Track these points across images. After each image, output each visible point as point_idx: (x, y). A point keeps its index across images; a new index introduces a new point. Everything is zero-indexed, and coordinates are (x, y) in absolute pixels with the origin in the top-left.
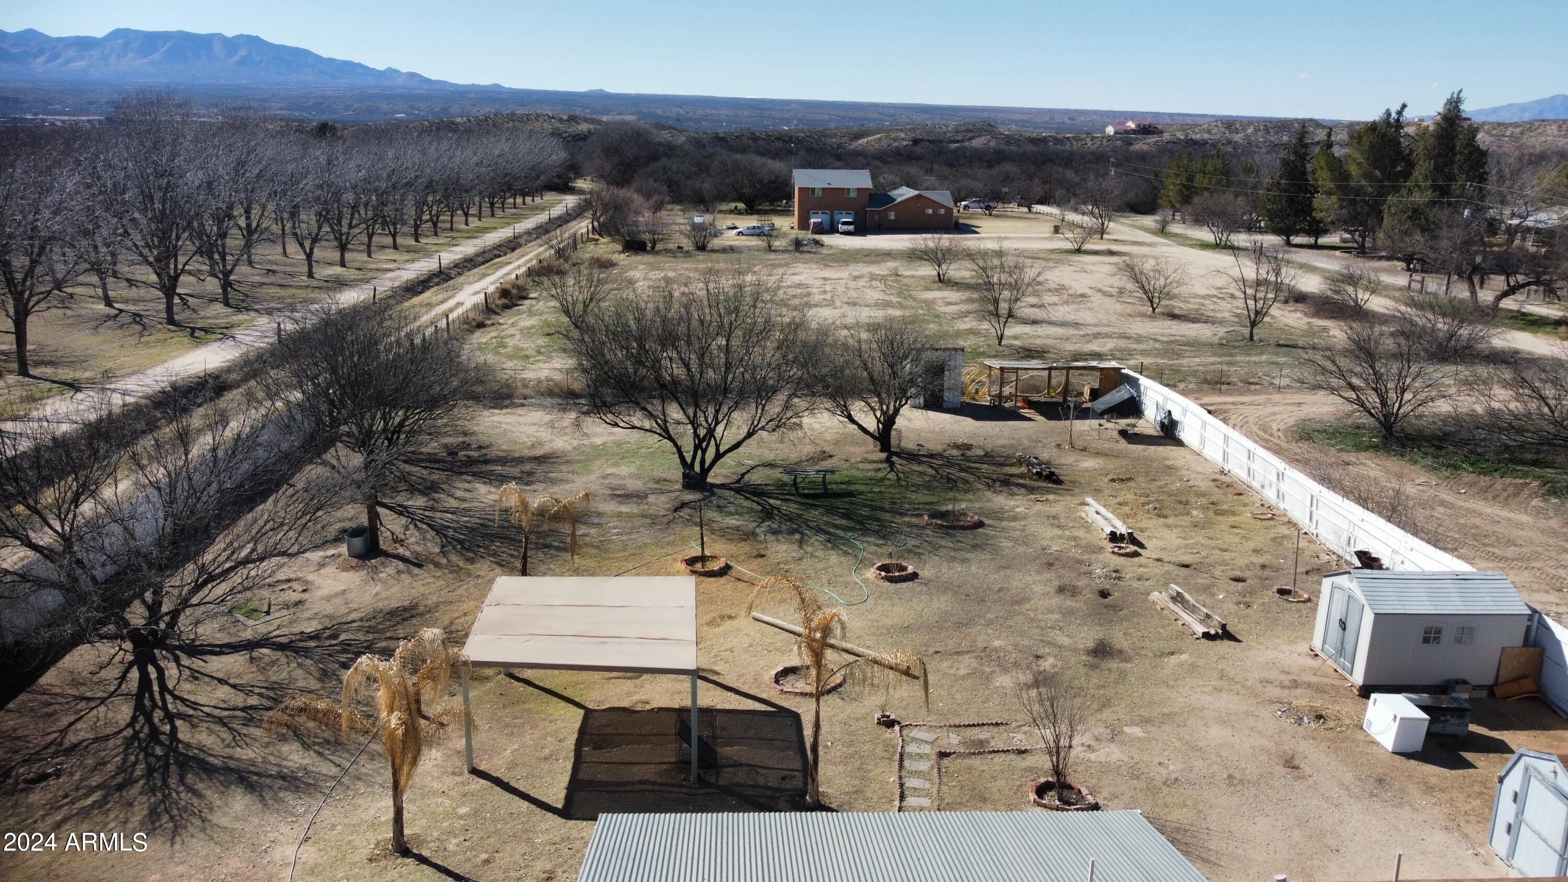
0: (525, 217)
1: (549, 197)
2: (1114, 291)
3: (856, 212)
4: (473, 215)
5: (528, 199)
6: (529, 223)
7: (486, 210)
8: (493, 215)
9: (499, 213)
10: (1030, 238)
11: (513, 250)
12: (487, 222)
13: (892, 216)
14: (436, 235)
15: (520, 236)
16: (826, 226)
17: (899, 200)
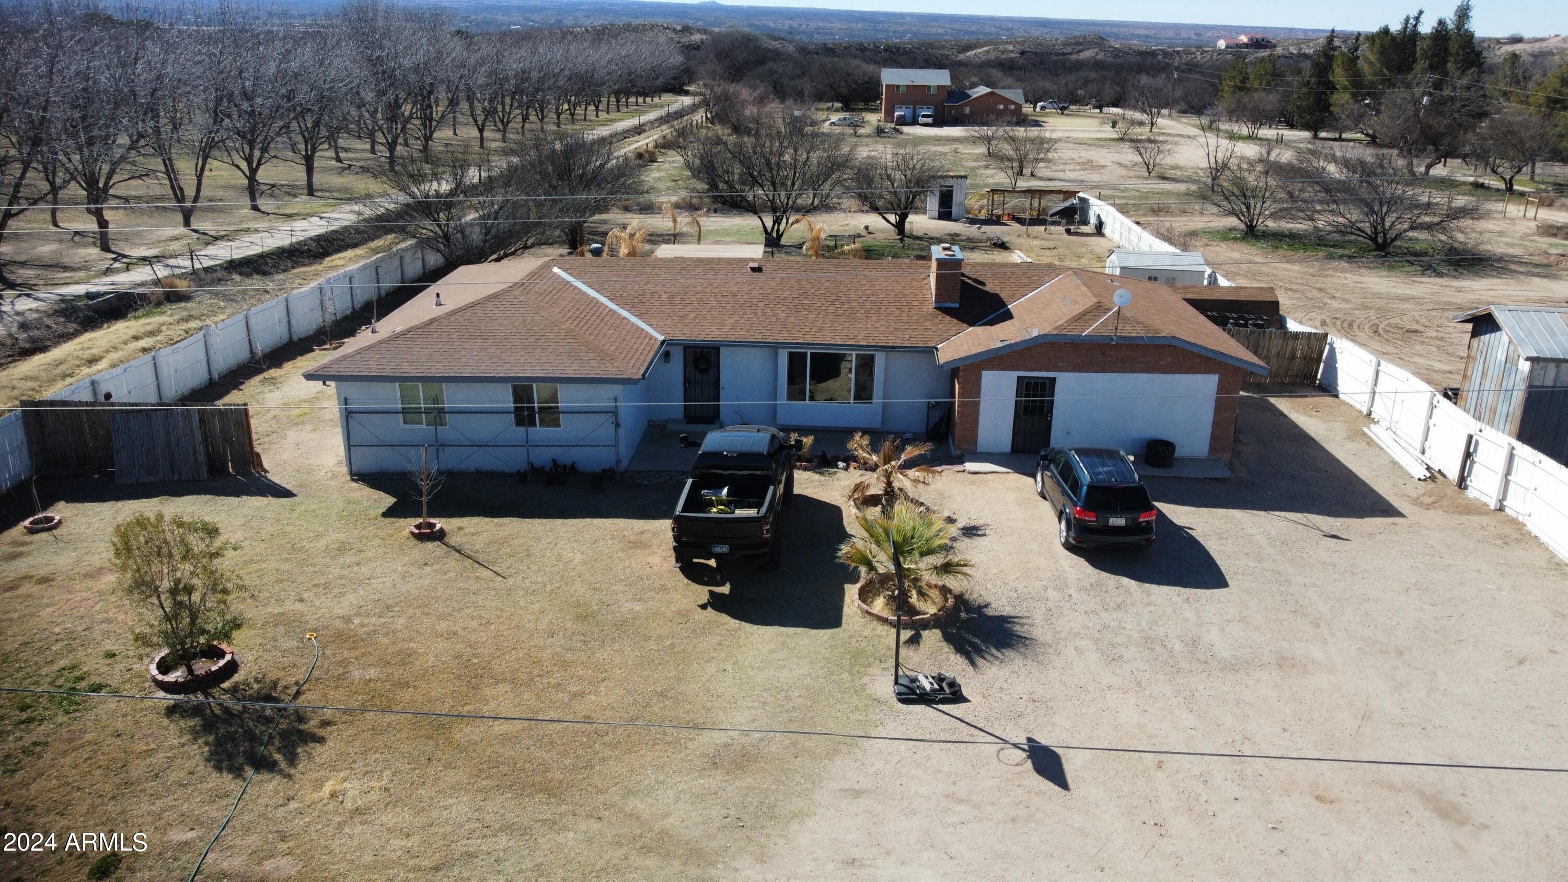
0: (646, 112)
1: (667, 98)
2: (1129, 164)
3: (936, 107)
4: (603, 111)
5: (648, 100)
6: (652, 116)
7: (613, 107)
8: (618, 110)
9: (623, 109)
10: (1087, 131)
11: (639, 134)
12: (613, 115)
13: (967, 110)
14: (573, 123)
15: (644, 125)
16: (909, 119)
17: (974, 96)
